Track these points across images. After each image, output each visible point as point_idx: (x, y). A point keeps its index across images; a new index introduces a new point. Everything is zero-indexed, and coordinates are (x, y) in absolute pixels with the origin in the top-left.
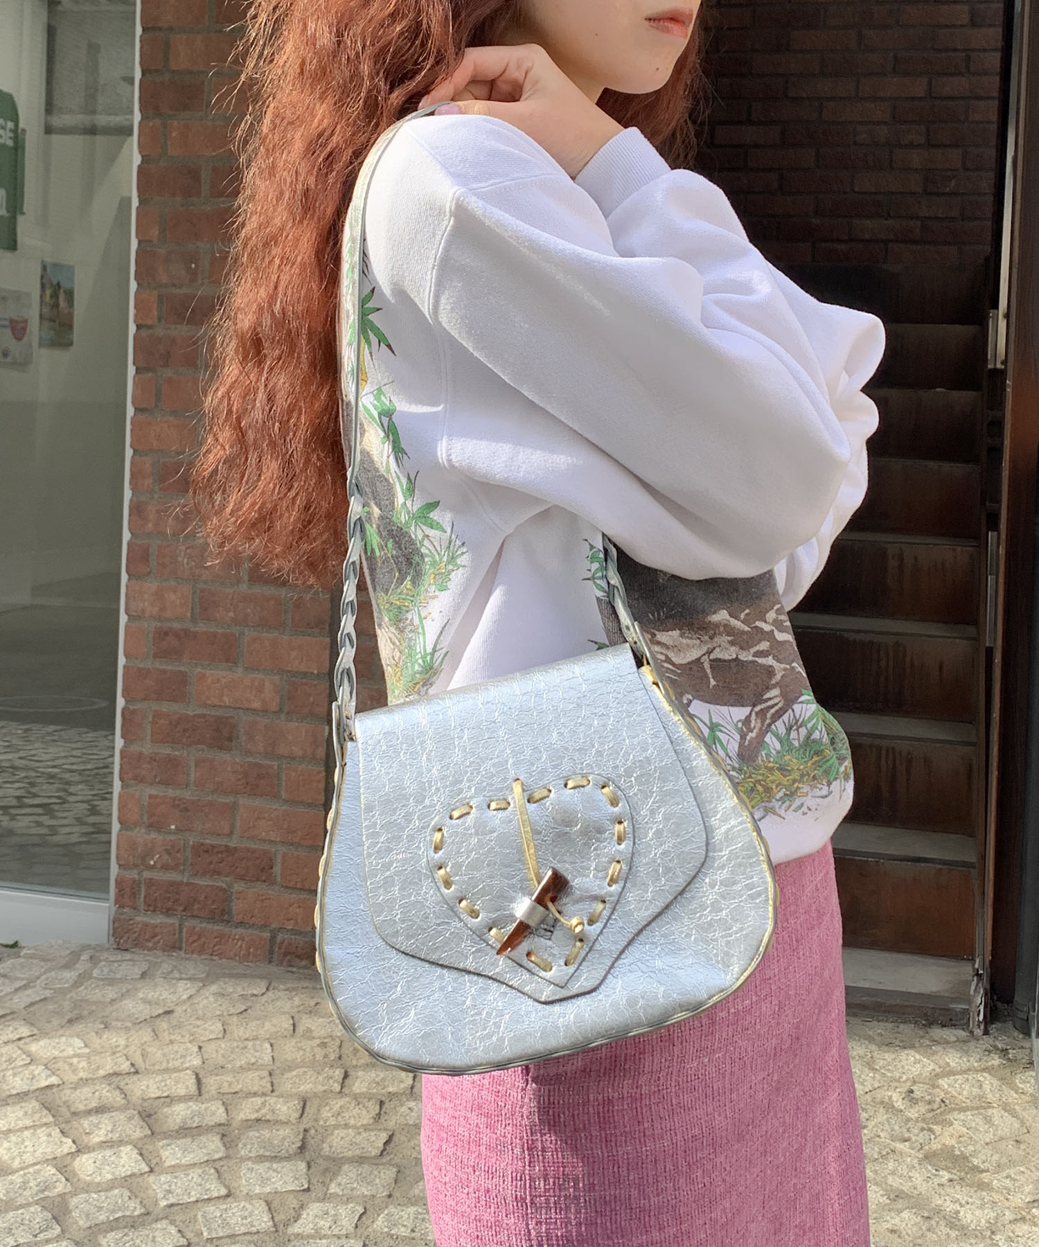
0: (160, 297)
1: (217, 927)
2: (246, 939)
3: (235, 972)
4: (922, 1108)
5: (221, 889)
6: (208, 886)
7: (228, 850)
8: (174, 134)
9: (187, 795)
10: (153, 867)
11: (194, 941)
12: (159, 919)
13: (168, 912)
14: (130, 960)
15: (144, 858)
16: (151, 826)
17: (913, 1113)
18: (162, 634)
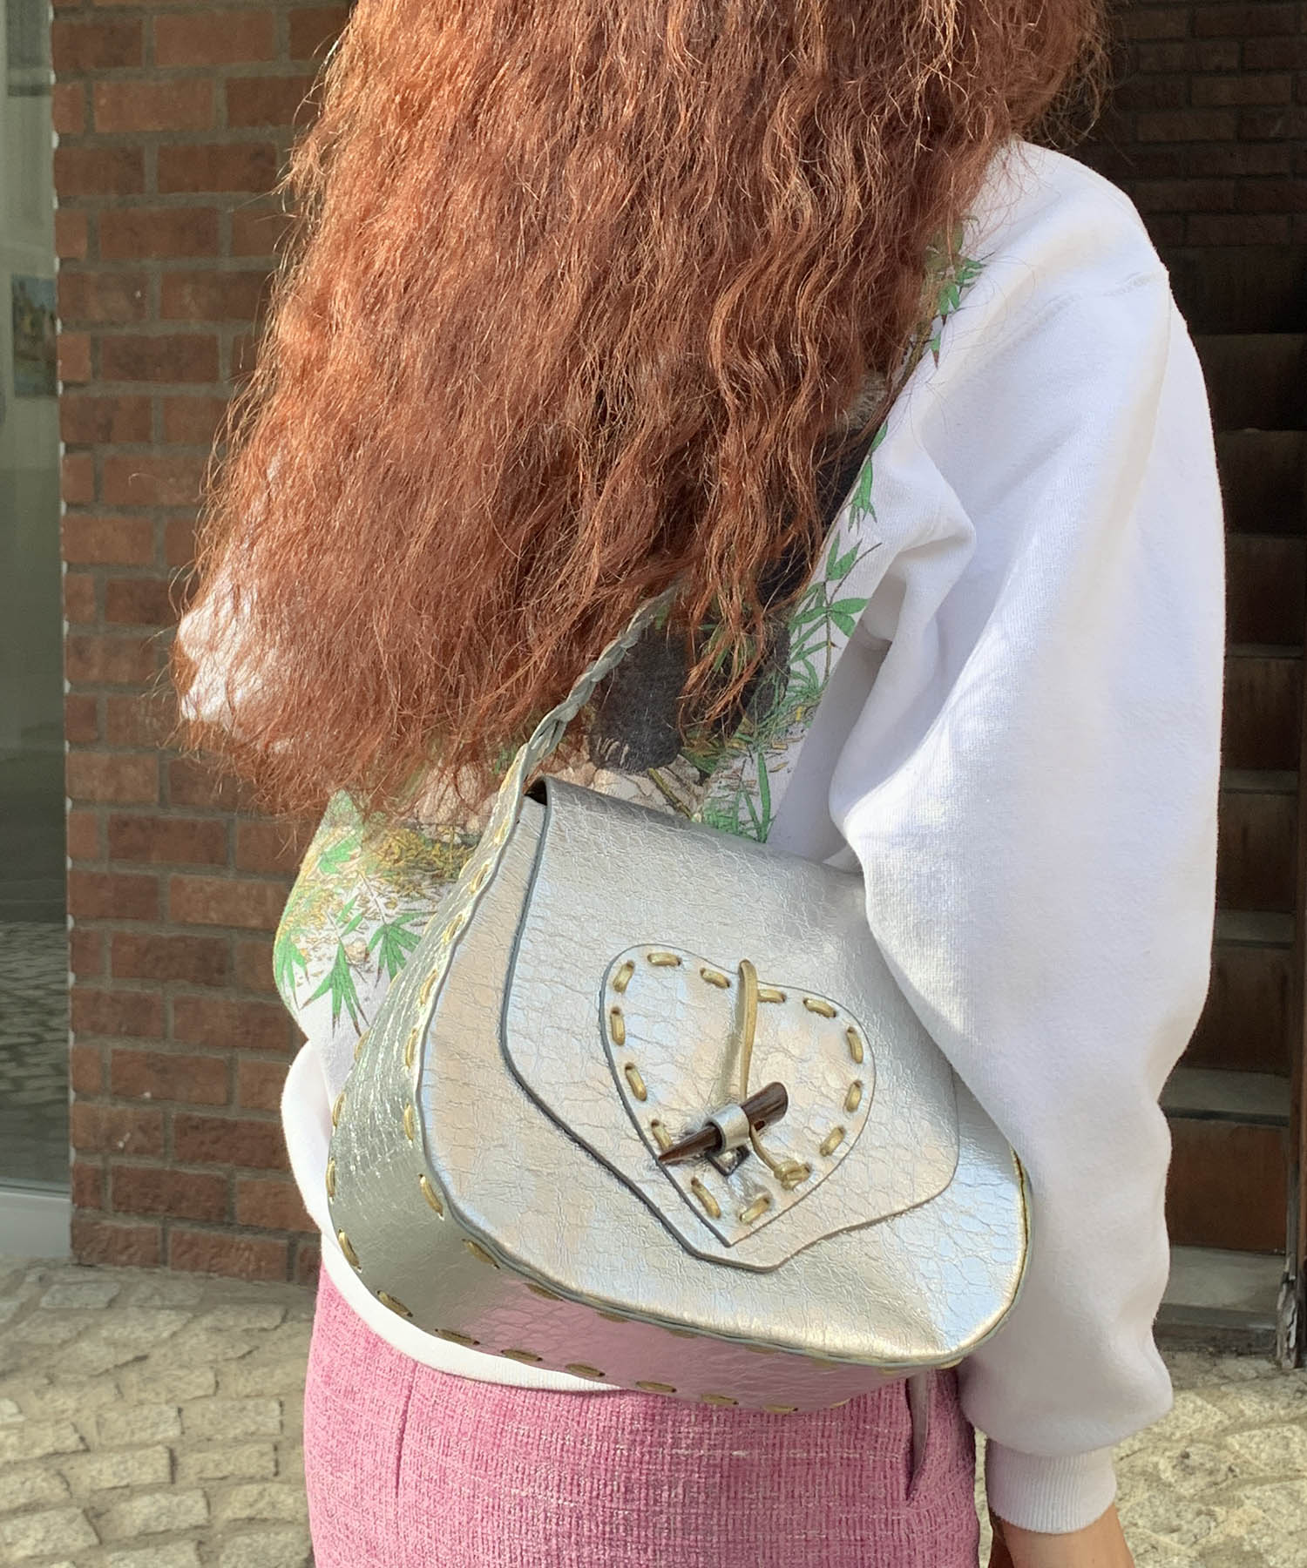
0: (94, 342)
1: (213, 1233)
2: (256, 1248)
3: (240, 1295)
4: (1200, 1480)
5: (219, 1180)
6: (199, 1176)
7: (224, 1124)
8: (103, 102)
9: (164, 1049)
10: (123, 1151)
11: (185, 1252)
12: (132, 1224)
13: (146, 1212)
14: (96, 1281)
15: (110, 1137)
16: (116, 1094)
17: (1187, 1489)
18: (120, 826)
